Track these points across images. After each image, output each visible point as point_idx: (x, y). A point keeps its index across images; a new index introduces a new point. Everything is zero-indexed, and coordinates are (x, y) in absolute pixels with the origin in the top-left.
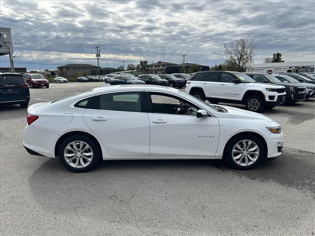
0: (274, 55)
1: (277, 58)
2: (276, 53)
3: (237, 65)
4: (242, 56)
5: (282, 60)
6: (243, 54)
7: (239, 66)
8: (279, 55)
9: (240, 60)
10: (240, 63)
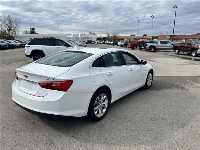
0: (31, 29)
1: (33, 31)
2: (32, 28)
3: (7, 34)
4: (10, 28)
5: (36, 32)
6: (11, 26)
7: (9, 35)
8: (33, 29)
9: (10, 31)
10: (9, 33)
